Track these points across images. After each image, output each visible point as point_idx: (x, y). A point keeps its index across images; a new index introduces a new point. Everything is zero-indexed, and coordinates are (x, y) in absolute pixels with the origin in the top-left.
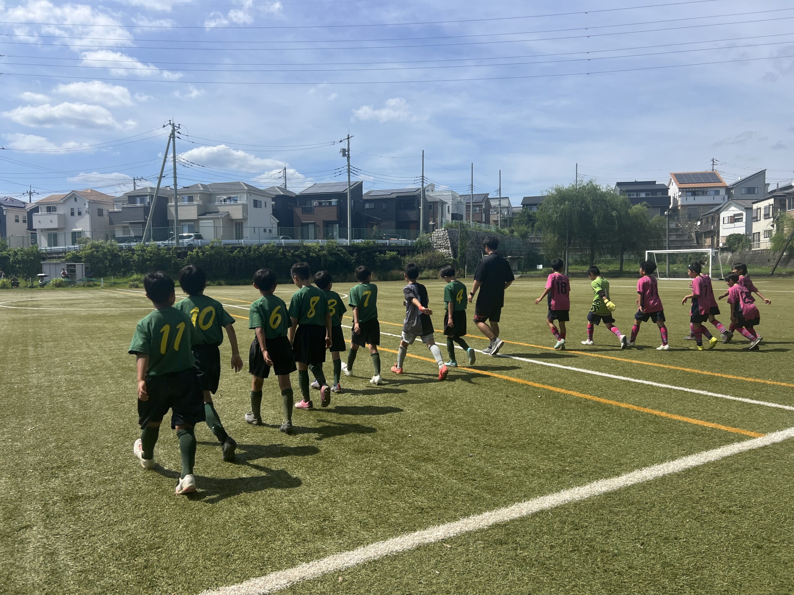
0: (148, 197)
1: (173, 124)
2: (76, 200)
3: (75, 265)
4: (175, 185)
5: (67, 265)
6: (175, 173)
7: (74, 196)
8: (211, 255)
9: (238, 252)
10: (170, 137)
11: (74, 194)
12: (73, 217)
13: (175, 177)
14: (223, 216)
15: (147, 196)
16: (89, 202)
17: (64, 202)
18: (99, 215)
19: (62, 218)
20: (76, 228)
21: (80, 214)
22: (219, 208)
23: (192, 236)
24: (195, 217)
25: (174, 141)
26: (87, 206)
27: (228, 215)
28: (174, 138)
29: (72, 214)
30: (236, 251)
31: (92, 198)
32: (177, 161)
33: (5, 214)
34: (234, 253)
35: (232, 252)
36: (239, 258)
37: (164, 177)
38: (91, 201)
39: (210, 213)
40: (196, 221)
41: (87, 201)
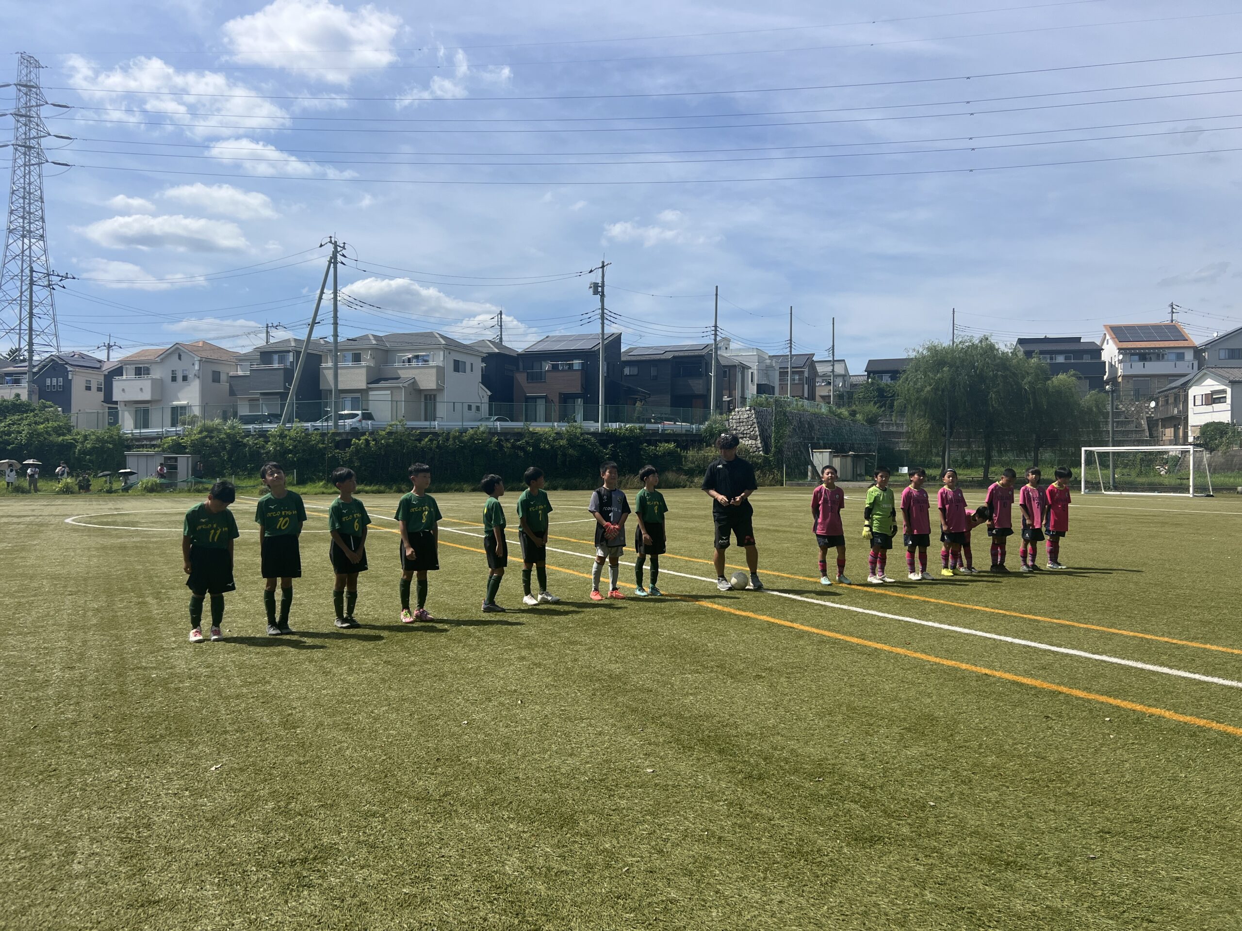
0: (291, 354)
1: (336, 242)
2: (180, 358)
3: (176, 459)
4: (336, 335)
5: (165, 458)
6: (335, 317)
7: (177, 352)
8: (388, 445)
9: (431, 440)
10: (330, 262)
11: (178, 348)
12: (174, 384)
13: (336, 324)
14: (406, 385)
15: (289, 351)
16: (200, 361)
17: (162, 360)
18: (214, 381)
19: (158, 385)
20: (178, 400)
21: (185, 378)
22: (400, 372)
23: (357, 415)
24: (363, 385)
25: (335, 268)
26: (197, 367)
27: (414, 383)
28: (335, 263)
29: (174, 379)
30: (427, 440)
31: (205, 354)
32: (339, 298)
33: (70, 377)
34: (423, 443)
35: (420, 440)
36: (431, 449)
37: (319, 323)
38: (204, 359)
39: (386, 379)
40: (364, 392)
41: (197, 358)
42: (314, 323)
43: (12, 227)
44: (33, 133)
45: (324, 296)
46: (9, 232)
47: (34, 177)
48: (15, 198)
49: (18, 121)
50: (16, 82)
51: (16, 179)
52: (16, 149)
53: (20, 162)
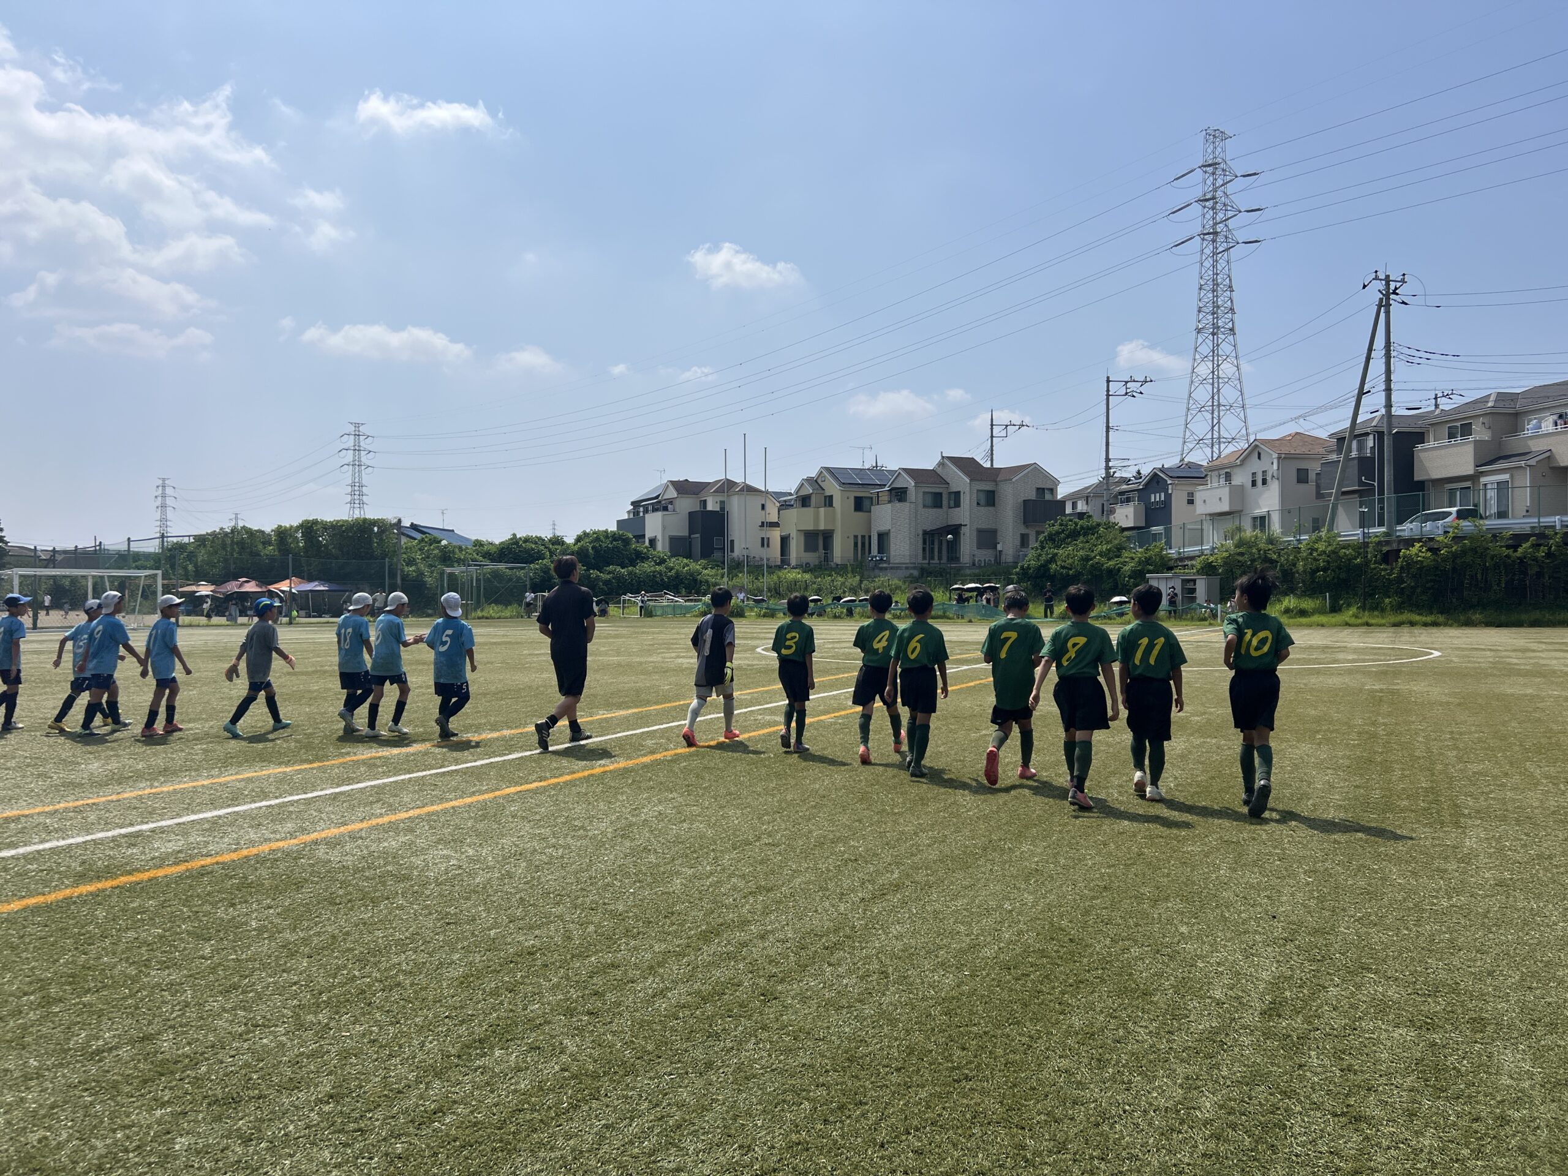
0: (1371, 437)
1: (1388, 277)
2: (1259, 458)
3: (1194, 581)
4: (1389, 405)
5: (1183, 580)
6: (1388, 380)
7: (1255, 450)
8: (1455, 556)
9: (1533, 546)
10: (1380, 306)
11: (1256, 446)
12: (1255, 490)
13: (1388, 390)
14: (1533, 462)
15: (1367, 434)
16: (1279, 458)
17: (1243, 461)
18: (1299, 481)
19: (1238, 494)
20: (1260, 508)
21: (1264, 482)
22: (1531, 443)
23: (1450, 514)
24: (1469, 469)
25: (1388, 313)
26: (1275, 466)
27: (1550, 457)
28: (1388, 305)
29: (1254, 483)
30: (1528, 544)
31: (1285, 450)
32: (1393, 354)
33: (1170, 492)
34: (1520, 550)
35: (1515, 548)
36: (1535, 559)
37: (1369, 392)
38: (1283, 456)
39: (1507, 457)
40: (1474, 478)
41: (1275, 456)
42: (1361, 393)
43: (1200, 326)
44: (1220, 216)
45: (1373, 354)
46: (1198, 333)
47: (1222, 264)
48: (1203, 293)
49: (1204, 207)
50: (1200, 165)
51: (1203, 271)
52: (1203, 239)
53: (1208, 251)
